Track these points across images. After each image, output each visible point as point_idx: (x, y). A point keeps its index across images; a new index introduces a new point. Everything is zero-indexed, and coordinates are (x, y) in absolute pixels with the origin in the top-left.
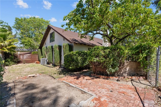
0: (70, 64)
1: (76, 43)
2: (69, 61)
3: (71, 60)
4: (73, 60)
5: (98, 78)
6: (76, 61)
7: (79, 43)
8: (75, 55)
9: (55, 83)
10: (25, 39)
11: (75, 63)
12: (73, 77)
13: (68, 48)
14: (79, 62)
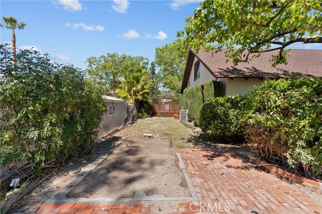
0: (209, 124)
1: (232, 78)
2: (206, 118)
3: (210, 115)
4: (215, 116)
5: (263, 169)
6: (222, 120)
7: (238, 77)
8: (222, 105)
9: (164, 153)
10: (167, 79)
11: (221, 124)
12: (205, 153)
13: (212, 90)
14: (232, 123)
